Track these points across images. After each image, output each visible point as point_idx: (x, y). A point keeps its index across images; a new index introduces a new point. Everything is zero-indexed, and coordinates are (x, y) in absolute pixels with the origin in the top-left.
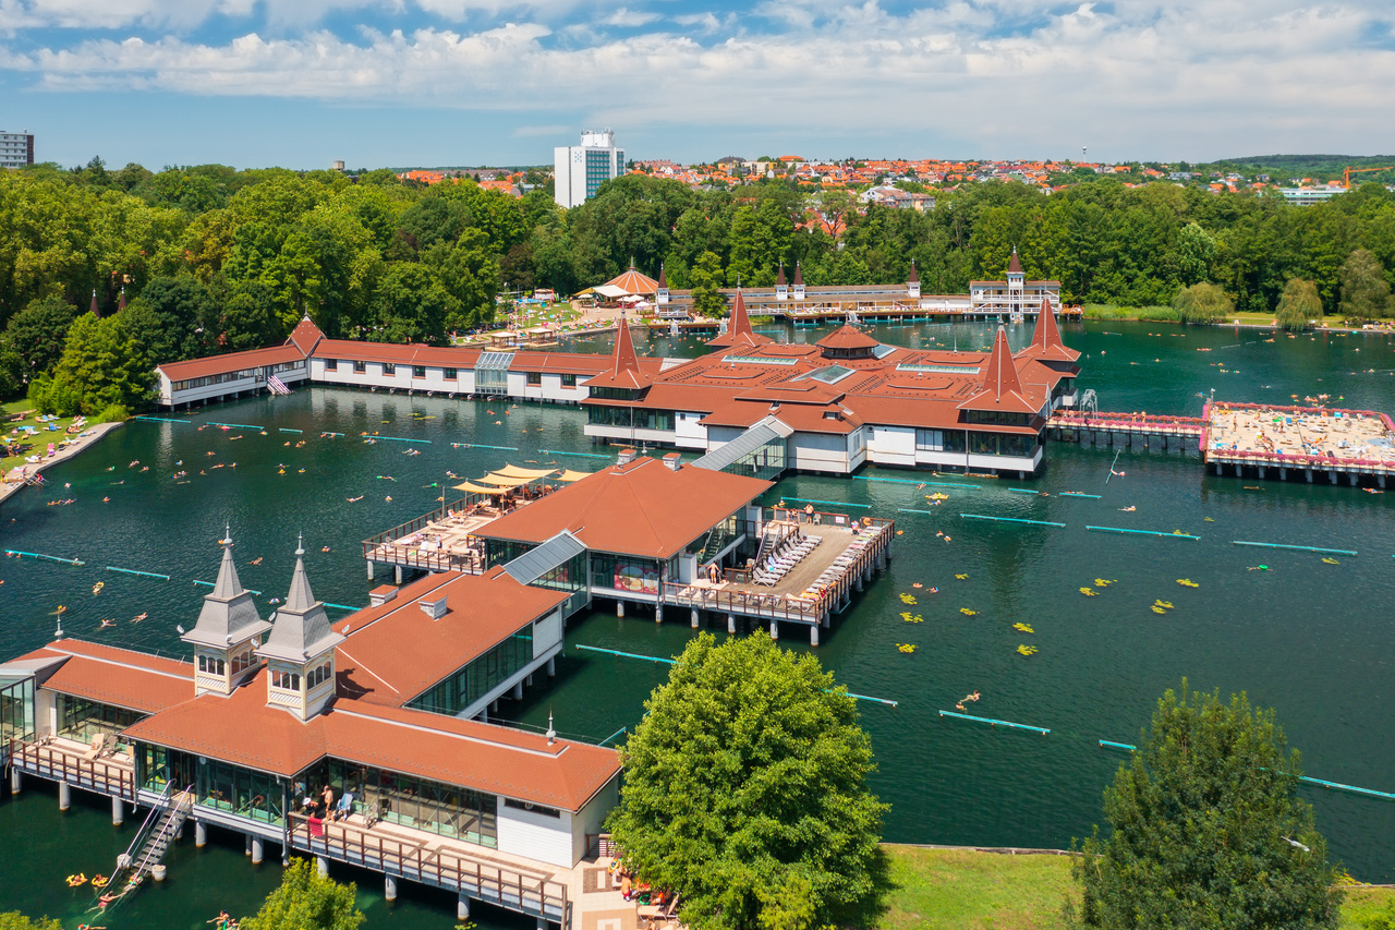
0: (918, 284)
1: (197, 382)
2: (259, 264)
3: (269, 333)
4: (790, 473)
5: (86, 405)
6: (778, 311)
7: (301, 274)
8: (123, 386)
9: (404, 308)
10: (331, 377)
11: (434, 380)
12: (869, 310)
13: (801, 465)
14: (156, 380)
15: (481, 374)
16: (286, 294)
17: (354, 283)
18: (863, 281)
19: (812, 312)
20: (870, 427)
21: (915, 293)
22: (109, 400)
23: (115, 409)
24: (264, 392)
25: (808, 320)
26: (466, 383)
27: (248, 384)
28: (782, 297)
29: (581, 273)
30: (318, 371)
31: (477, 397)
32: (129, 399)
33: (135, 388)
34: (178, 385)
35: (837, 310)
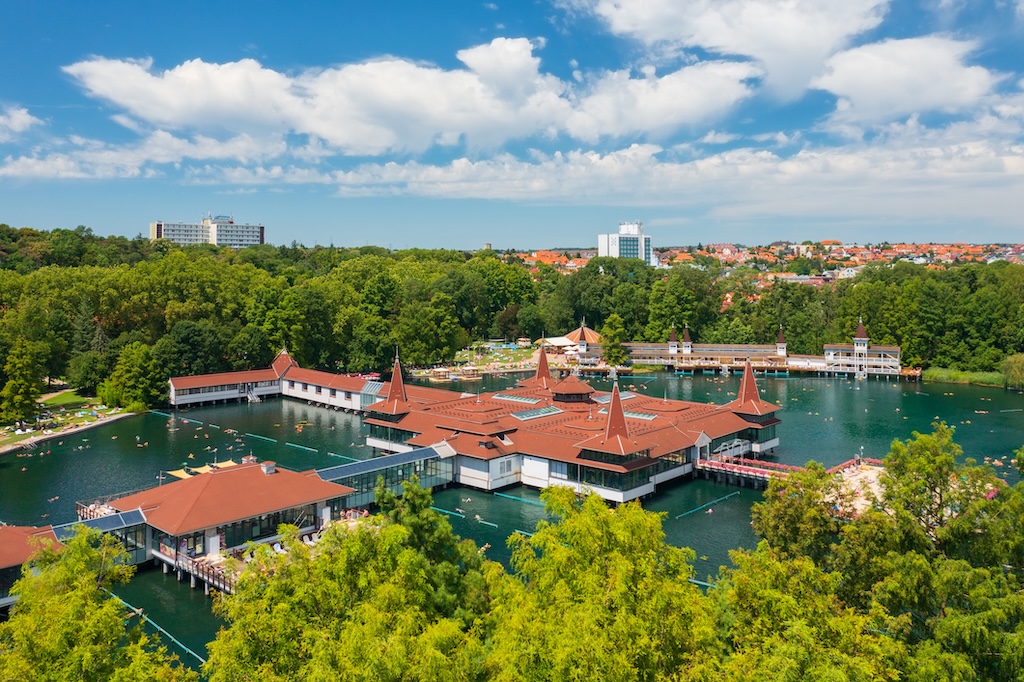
0: (785, 345)
1: (192, 391)
2: (264, 314)
3: (262, 359)
4: (455, 485)
5: (123, 401)
6: (669, 362)
7: (289, 321)
8: (146, 391)
10: (292, 392)
11: (339, 400)
13: (463, 480)
14: (168, 388)
15: (363, 396)
16: (278, 335)
17: (336, 329)
18: (747, 341)
19: (694, 364)
21: (782, 352)
22: (135, 399)
23: (136, 405)
24: (244, 400)
25: (688, 370)
27: (234, 394)
28: (673, 351)
30: (286, 389)
31: (361, 413)
32: (149, 399)
33: (154, 392)
34: (179, 392)
35: (716, 363)
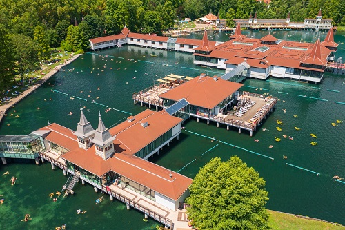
0: (289, 19)
1: (100, 44)
2: (113, 12)
3: (117, 31)
4: (249, 78)
5: (74, 49)
6: (249, 26)
7: (124, 15)
8: (82, 45)
9: (150, 24)
10: (132, 43)
11: (157, 45)
12: (274, 26)
13: (251, 76)
14: (90, 43)
15: (169, 44)
16: (120, 20)
17: (138, 17)
18: (274, 18)
19: (258, 26)
20: (273, 66)
21: (288, 22)
22: (79, 48)
23: (80, 50)
24: (116, 46)
25: (257, 29)
26: (165, 46)
27: (112, 44)
28: (250, 22)
29: (197, 14)
30: (129, 41)
31: (167, 50)
32: (84, 48)
33: (85, 45)
34: (95, 45)
35: (265, 26)
